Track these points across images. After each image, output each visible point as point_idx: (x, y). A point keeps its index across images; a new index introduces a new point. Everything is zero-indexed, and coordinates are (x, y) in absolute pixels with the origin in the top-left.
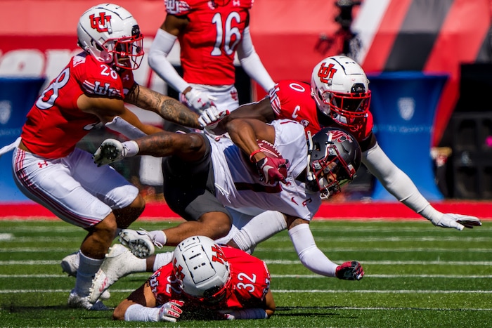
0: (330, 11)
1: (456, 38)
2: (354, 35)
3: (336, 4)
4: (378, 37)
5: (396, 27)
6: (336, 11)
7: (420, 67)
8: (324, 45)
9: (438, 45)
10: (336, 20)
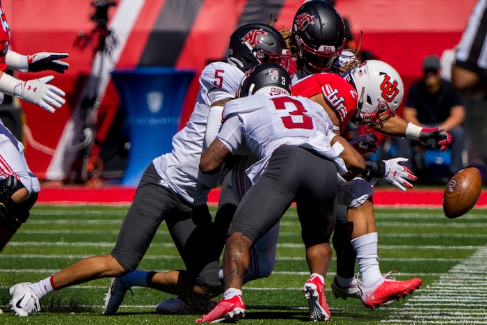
0: (87, 10)
1: (205, 37)
2: (109, 33)
3: (92, 4)
4: (133, 36)
5: (150, 26)
6: (92, 10)
7: (172, 63)
8: (82, 42)
9: (189, 43)
10: (93, 18)
